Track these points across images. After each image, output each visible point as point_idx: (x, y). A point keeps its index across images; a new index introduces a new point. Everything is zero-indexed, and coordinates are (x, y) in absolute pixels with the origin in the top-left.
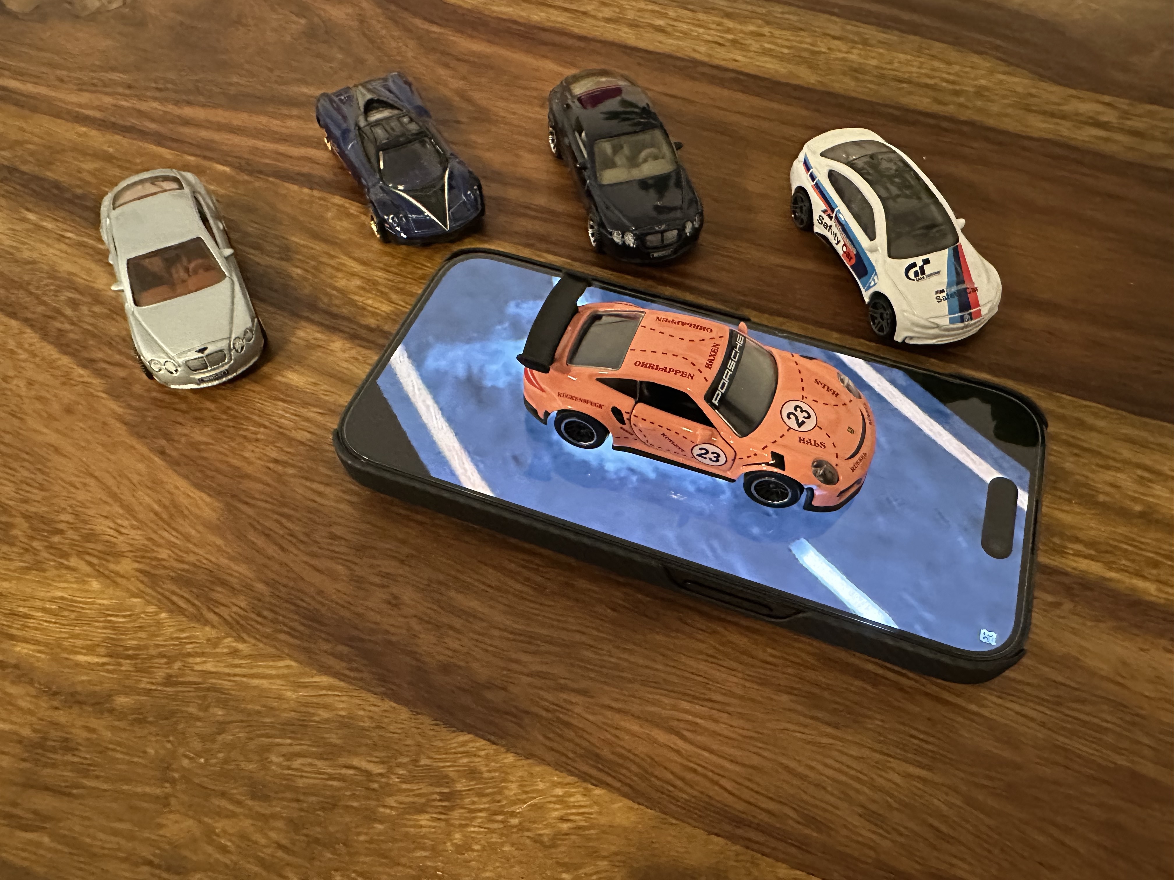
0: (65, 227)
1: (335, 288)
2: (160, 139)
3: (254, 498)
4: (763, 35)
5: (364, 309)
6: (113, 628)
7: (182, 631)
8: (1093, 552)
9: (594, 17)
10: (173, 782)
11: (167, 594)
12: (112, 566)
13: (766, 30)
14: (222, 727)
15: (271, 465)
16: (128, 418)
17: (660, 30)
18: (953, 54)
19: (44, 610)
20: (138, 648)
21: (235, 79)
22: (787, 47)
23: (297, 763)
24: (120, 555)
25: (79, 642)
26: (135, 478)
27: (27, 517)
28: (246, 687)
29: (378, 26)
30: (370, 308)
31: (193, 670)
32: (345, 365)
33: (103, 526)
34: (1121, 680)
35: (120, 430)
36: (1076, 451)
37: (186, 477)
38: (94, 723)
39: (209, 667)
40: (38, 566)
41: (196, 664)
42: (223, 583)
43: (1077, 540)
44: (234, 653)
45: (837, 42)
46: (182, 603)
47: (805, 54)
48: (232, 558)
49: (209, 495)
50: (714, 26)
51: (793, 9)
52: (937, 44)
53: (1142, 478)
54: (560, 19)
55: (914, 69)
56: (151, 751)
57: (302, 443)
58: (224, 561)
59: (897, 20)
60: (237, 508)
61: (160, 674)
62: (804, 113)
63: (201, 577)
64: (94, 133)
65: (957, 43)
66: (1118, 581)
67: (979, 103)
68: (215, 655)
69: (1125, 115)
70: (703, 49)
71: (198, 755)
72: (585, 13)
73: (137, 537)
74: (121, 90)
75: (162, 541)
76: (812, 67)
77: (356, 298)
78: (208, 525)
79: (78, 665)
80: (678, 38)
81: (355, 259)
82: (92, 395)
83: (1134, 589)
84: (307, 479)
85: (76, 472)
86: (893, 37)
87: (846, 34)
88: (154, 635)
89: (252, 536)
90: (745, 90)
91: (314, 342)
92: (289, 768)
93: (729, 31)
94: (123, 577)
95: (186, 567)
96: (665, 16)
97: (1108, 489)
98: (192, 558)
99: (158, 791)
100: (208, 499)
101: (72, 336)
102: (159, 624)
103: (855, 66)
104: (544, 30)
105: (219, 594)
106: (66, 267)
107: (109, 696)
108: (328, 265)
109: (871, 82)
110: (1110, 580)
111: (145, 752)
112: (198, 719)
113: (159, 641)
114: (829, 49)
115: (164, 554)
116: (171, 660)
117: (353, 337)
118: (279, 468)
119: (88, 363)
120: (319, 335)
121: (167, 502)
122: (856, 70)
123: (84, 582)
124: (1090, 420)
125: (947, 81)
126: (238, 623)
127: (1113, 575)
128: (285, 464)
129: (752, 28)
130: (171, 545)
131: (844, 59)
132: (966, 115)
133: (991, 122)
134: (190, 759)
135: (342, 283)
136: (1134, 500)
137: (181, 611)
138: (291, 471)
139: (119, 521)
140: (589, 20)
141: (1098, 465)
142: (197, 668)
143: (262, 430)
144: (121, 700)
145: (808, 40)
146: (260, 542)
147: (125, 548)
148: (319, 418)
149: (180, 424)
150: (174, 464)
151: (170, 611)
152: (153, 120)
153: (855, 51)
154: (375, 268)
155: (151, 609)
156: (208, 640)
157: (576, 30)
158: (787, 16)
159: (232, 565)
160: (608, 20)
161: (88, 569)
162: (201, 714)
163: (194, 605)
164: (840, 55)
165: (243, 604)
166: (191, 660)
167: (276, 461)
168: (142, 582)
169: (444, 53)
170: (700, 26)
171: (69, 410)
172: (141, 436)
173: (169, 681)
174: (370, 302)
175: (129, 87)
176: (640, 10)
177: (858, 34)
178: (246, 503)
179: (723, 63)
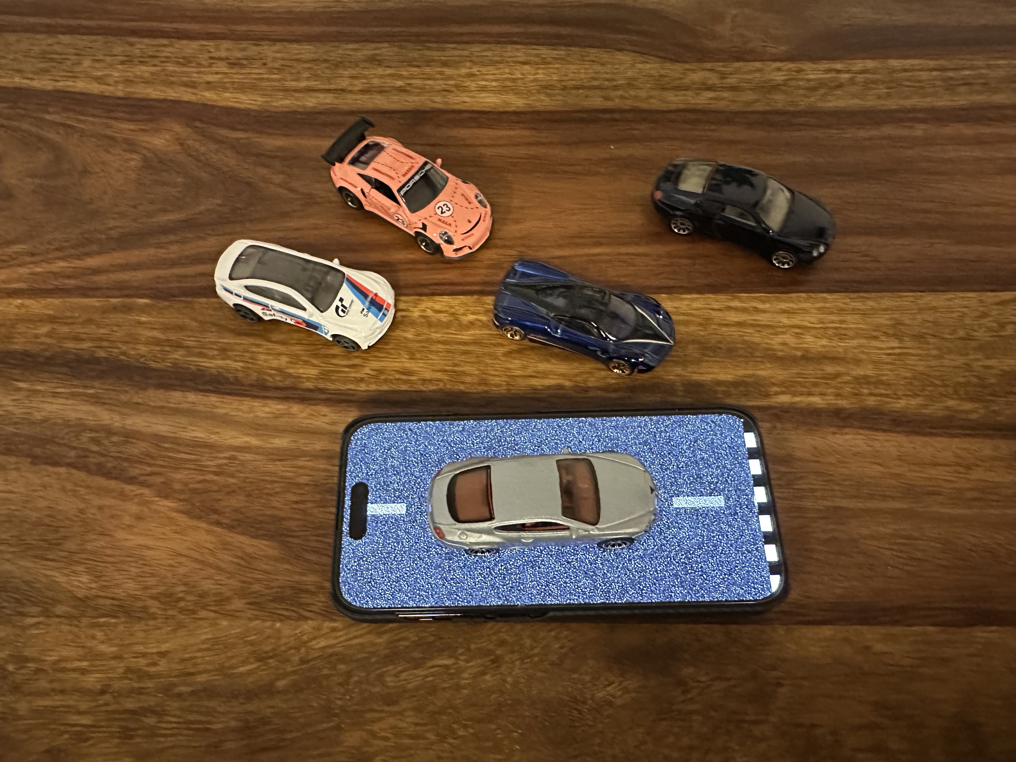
0: (53, 385)
1: (273, 369)
2: (84, 292)
3: (296, 531)
4: (474, 75)
5: (299, 377)
6: (251, 645)
7: (295, 629)
8: (783, 389)
9: (351, 92)
10: (336, 715)
11: (273, 611)
12: (228, 607)
13: (475, 70)
14: (349, 674)
15: (295, 506)
16: (182, 508)
17: (401, 90)
18: (605, 56)
19: (200, 650)
20: (274, 650)
21: (112, 223)
22: (496, 80)
23: (403, 676)
24: (228, 599)
25: (234, 661)
26: (211, 546)
27: (152, 598)
28: (351, 647)
29: (197, 145)
30: (304, 376)
31: (315, 649)
32: (309, 421)
33: (207, 585)
34: (816, 459)
35: (183, 519)
36: (758, 329)
37: (243, 534)
38: (271, 703)
39: (323, 643)
40: (180, 626)
41: (315, 645)
42: (306, 591)
43: (774, 384)
44: (334, 630)
45: (526, 67)
46: (285, 613)
47: (508, 83)
48: (301, 574)
49: (266, 540)
50: (438, 76)
51: (487, 46)
52: (592, 50)
53: (797, 333)
54: (328, 101)
55: (583, 76)
56: (315, 705)
57: (307, 485)
58: (297, 578)
59: (558, 36)
60: (288, 542)
61: (296, 659)
62: (526, 133)
63: (289, 592)
64: (28, 302)
65: (604, 45)
66: (800, 402)
67: (632, 93)
68: (323, 635)
69: (723, 76)
70: (438, 99)
71: (344, 695)
72: (343, 90)
73: (234, 583)
74: (28, 259)
75: (250, 580)
76: (517, 93)
77: (291, 371)
78: (277, 560)
79: (241, 675)
80: (419, 95)
81: (276, 342)
82: (148, 502)
83: (809, 404)
84: (323, 507)
85: (169, 557)
86: (561, 52)
87: (529, 58)
88: (279, 638)
89: (307, 556)
90: (480, 126)
91: (278, 412)
92: (399, 681)
93: (450, 78)
94: (239, 611)
95: (275, 590)
96: (401, 77)
97: (781, 347)
98: (277, 584)
99: (331, 724)
100: (266, 543)
101: (110, 465)
102: (279, 631)
103: (544, 83)
104: (321, 113)
105: (306, 599)
106: (73, 415)
107: (271, 684)
108: (259, 353)
109: (559, 94)
110: (795, 403)
111: (312, 707)
112: (333, 675)
113: (284, 641)
114: (522, 74)
115: (256, 587)
116: (297, 649)
117: (303, 400)
118: (301, 506)
119: (132, 480)
120: (279, 407)
121: (239, 554)
122: (546, 87)
123: (216, 624)
124: (761, 306)
125: (608, 80)
126: (327, 611)
127: (797, 399)
128: (303, 502)
129: (464, 71)
130: (258, 581)
131: (536, 80)
132: (628, 104)
133: (644, 106)
134: (340, 699)
135: (275, 363)
136: (796, 349)
137: (288, 618)
138: (309, 505)
139: (216, 578)
140: (349, 96)
141: (772, 334)
142: (316, 647)
143: (276, 485)
144: (281, 684)
145: (507, 70)
146: (314, 557)
147: (229, 594)
148: (310, 464)
149: (220, 500)
150: (230, 528)
151: (281, 621)
152: (69, 277)
153: (540, 71)
154: (292, 344)
155: (268, 624)
156: (314, 628)
157: (345, 108)
158: (485, 54)
159: (305, 578)
160: (363, 92)
161: (212, 615)
162: (334, 672)
163: (293, 611)
164: (532, 77)
165: (323, 599)
166: (310, 644)
167: (297, 502)
168: (253, 610)
169: (258, 155)
170: (429, 79)
171: (139, 518)
172: (199, 518)
173: (303, 661)
174: (301, 371)
175: (33, 255)
176: (381, 77)
177: (537, 56)
178: (292, 536)
179: (457, 107)
